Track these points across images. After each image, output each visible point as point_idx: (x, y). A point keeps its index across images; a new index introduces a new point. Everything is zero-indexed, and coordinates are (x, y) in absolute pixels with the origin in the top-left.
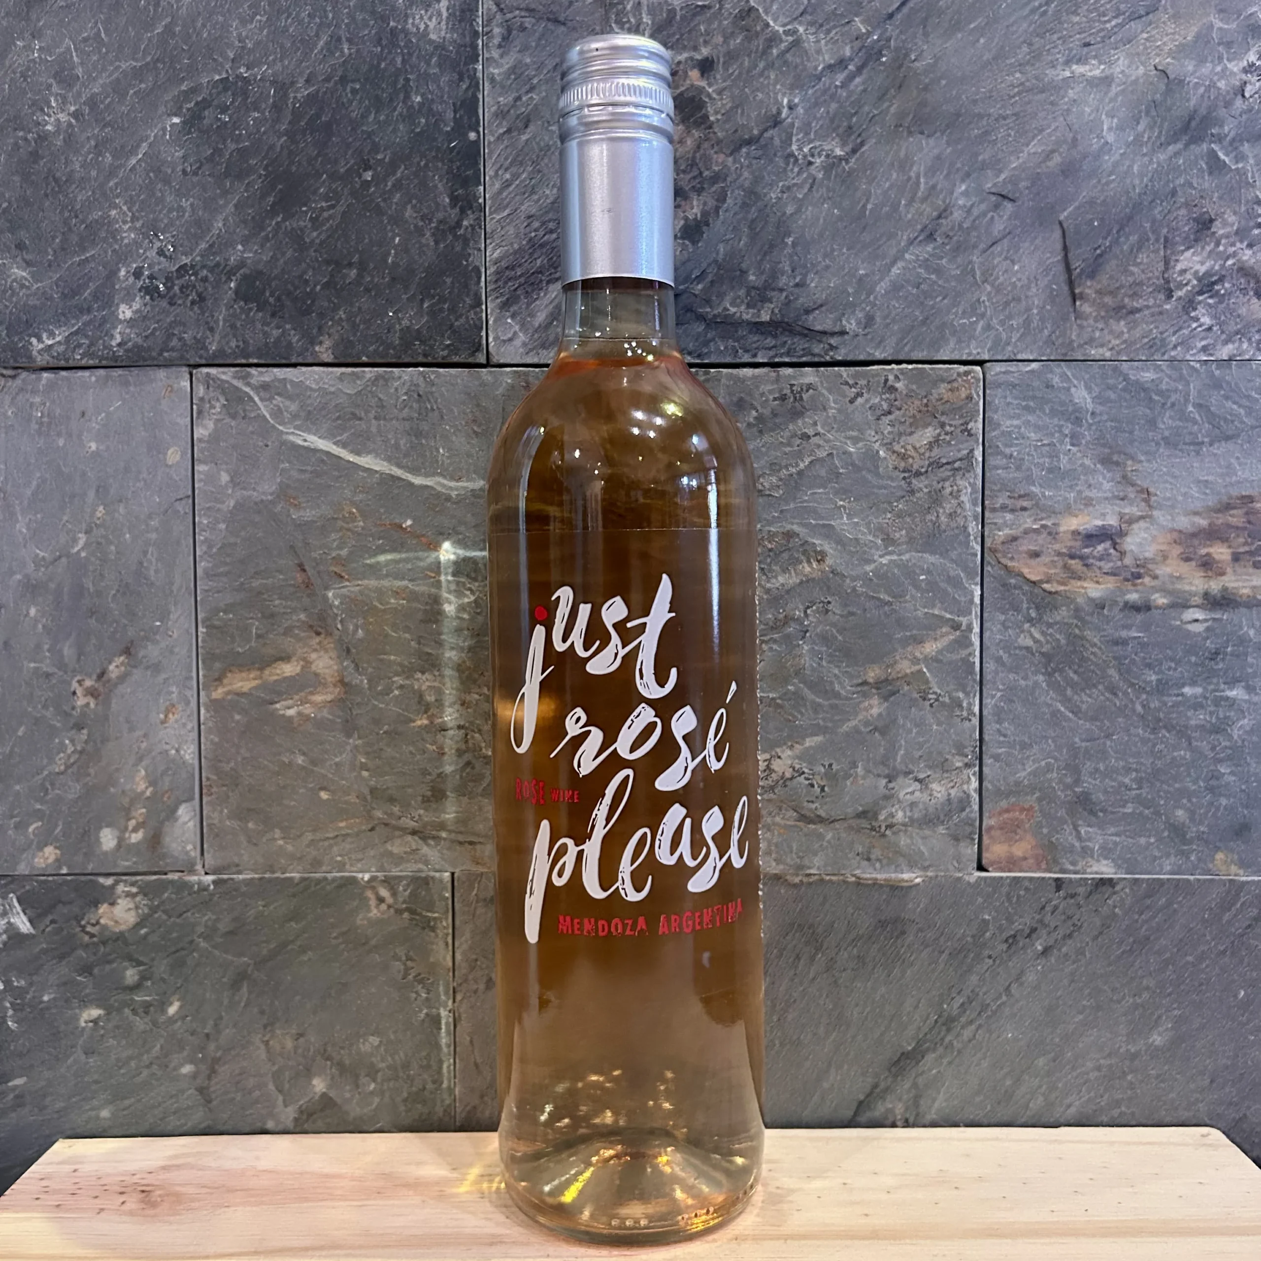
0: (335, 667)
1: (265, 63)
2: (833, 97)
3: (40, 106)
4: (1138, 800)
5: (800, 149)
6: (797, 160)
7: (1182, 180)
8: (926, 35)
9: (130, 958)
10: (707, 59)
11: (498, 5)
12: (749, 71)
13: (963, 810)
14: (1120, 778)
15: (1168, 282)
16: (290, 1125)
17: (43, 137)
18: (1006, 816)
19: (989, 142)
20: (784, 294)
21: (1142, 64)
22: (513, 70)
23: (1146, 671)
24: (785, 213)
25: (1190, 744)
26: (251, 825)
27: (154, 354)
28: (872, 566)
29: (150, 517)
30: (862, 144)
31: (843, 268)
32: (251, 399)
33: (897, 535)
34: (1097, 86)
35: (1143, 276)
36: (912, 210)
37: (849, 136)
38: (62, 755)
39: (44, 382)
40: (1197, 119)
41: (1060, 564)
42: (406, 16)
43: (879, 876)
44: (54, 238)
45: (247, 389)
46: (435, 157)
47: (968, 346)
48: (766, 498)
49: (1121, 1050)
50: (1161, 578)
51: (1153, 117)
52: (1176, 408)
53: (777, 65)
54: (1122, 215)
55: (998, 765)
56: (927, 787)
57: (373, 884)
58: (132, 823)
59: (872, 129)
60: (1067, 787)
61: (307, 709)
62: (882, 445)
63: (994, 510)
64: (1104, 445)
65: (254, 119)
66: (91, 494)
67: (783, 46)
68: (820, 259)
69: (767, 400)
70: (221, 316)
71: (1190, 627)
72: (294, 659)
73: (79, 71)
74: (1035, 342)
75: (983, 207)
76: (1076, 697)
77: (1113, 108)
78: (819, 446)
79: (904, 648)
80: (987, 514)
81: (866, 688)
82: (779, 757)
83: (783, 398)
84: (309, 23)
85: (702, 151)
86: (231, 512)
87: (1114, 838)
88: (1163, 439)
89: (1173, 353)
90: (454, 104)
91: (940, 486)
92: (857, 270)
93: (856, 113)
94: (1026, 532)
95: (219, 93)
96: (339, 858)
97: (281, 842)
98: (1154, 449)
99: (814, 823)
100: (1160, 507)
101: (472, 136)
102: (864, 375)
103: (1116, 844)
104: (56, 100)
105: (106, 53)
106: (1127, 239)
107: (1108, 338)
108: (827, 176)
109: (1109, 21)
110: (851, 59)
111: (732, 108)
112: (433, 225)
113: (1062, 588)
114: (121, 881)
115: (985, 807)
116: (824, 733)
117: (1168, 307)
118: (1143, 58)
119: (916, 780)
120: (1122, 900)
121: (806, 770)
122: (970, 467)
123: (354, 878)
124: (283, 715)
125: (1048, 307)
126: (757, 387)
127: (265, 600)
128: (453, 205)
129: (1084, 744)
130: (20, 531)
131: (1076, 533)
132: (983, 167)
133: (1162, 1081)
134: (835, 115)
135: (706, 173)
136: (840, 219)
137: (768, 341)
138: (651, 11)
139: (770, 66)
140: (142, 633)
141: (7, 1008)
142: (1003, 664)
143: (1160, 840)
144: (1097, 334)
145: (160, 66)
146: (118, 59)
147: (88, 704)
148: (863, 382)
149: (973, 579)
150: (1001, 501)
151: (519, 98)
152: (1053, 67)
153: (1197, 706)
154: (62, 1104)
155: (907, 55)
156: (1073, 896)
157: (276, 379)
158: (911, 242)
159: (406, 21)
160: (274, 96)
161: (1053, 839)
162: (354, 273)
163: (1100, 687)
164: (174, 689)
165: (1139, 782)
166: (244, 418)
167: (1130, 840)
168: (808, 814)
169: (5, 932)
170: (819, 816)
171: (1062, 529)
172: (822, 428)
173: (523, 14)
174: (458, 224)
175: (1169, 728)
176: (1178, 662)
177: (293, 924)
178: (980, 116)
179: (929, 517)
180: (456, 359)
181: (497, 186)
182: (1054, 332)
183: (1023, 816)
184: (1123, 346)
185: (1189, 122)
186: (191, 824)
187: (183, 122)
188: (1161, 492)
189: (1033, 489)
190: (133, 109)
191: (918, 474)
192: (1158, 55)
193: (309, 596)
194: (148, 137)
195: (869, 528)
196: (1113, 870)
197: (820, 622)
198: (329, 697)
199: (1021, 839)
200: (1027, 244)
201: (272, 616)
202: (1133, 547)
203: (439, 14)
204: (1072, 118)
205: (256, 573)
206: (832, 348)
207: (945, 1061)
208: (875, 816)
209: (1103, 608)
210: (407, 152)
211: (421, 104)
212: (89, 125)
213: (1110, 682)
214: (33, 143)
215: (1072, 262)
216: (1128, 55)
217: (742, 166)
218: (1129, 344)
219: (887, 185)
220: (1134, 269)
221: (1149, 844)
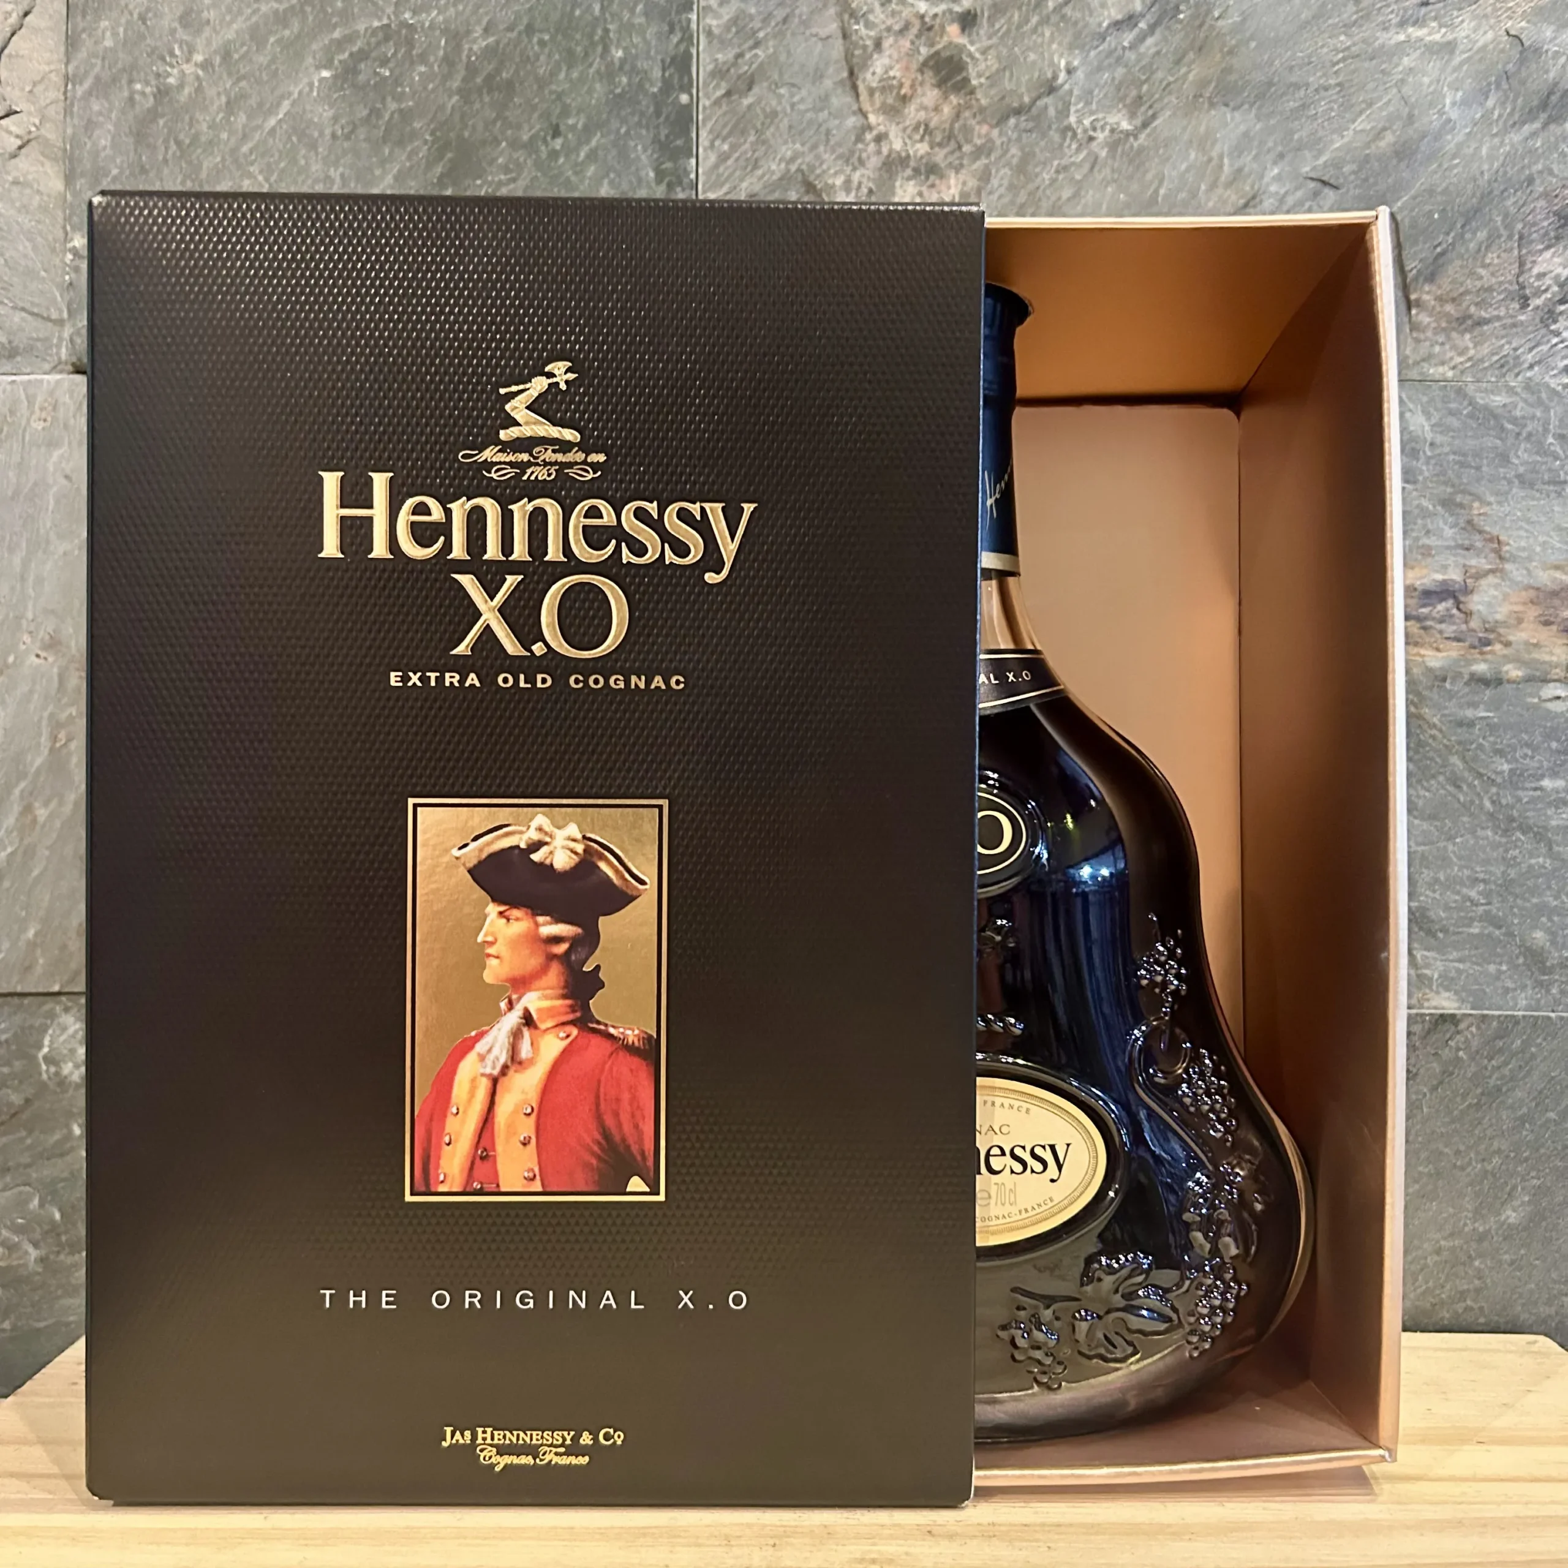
1: (436, 8)
3: (161, 55)
4: (1489, 919)
5: (1080, 122)
6: (1075, 134)
7: (1540, 167)
10: (969, 12)
12: (1019, 26)
14: (1465, 890)
15: (1523, 287)
17: (163, 93)
19: (1308, 117)
21: (1491, 27)
22: (734, 21)
23: (1497, 759)
24: (1059, 198)
25: (1550, 849)
30: (1154, 117)
34: (1438, 52)
35: (1494, 280)
36: (1215, 197)
37: (1141, 105)
40: (1558, 94)
46: (639, 124)
49: (1466, 1229)
50: (1515, 646)
51: (1505, 91)
52: (1533, 439)
53: (1054, 19)
54: (1469, 205)
59: (1166, 101)
64: (1445, 483)
65: (421, 74)
71: (1551, 706)
73: (212, 15)
75: (1299, 194)
77: (1457, 79)
85: (961, 122)
87: (1456, 965)
89: (1529, 374)
90: (663, 61)
93: (1146, 81)
95: (378, 44)
98: (1507, 488)
100: (1513, 559)
101: (684, 98)
103: (1458, 971)
104: (181, 47)
106: (1474, 233)
107: (1449, 355)
108: (1112, 154)
110: (1142, 15)
111: (998, 71)
117: (1522, 318)
118: (1492, 21)
120: (1467, 1040)
128: (659, 180)
129: (1421, 848)
131: (1411, 589)
132: (1300, 147)
133: (1520, 1269)
134: (1121, 83)
135: (967, 148)
136: (1127, 205)
139: (1045, 21)
143: (1514, 967)
144: (1437, 349)
145: (308, 9)
151: (740, 55)
152: (1386, 29)
153: (1559, 802)
155: (1209, 12)
160: (445, 48)
163: (1441, 778)
165: (1487, 894)
167: (1477, 968)
175: (1525, 829)
176: (1535, 749)
178: (1297, 86)
181: (713, 158)
184: (1469, 364)
185: (1548, 96)
187: (335, 77)
188: (1514, 542)
190: (273, 60)
192: (1511, 18)
194: (290, 94)
196: (1456, 1005)
202: (1480, 607)
204: (1406, 90)
209: (1444, 680)
210: (604, 116)
211: (623, 61)
212: (220, 78)
213: (1453, 772)
214: (152, 99)
215: (1406, 262)
216: (1475, 17)
217: (1009, 140)
218: (1476, 362)
219: (1183, 167)
220: (1482, 272)
221: (1500, 972)
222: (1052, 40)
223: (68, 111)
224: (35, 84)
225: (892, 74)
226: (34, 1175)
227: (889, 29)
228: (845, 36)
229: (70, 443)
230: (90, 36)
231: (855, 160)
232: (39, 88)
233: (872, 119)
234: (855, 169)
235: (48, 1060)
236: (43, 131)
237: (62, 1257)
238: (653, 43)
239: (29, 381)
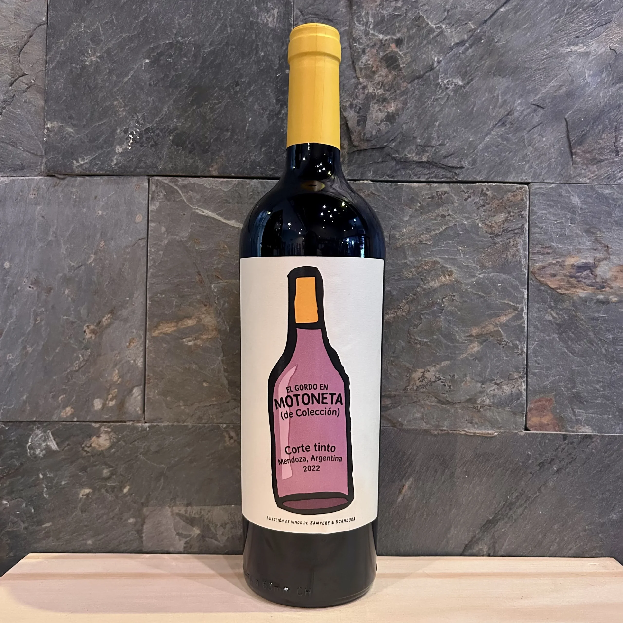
0: (213, 322)
1: (191, 36)
2: (458, 58)
3: (83, 53)
4: (603, 396)
5: (443, 82)
6: (441, 86)
8: (502, 31)
9: (106, 464)
10: (399, 39)
11: (301, 12)
12: (419, 45)
13: (519, 399)
14: (595, 386)
15: (616, 147)
16: (182, 550)
17: (84, 67)
18: (539, 403)
19: (532, 81)
20: (434, 149)
21: (604, 46)
23: (607, 333)
24: (435, 111)
26: (168, 399)
27: (132, 169)
28: (475, 279)
29: (126, 247)
30: (472, 80)
31: (462, 137)
32: (178, 192)
33: (487, 264)
34: (582, 56)
35: (605, 145)
36: (495, 111)
37: (466, 76)
38: (77, 362)
39: (78, 181)
41: (566, 280)
42: (258, 16)
43: (477, 431)
44: (87, 114)
45: (176, 187)
46: (269, 81)
47: (521, 176)
48: (424, 245)
49: (596, 522)
50: (614, 288)
51: (609, 71)
52: (621, 207)
53: (432, 42)
54: (595, 116)
55: (535, 378)
56: (501, 388)
57: (227, 429)
58: (111, 396)
59: (476, 74)
60: (569, 389)
61: (199, 342)
62: (480, 221)
63: (534, 253)
64: (586, 224)
65: (185, 61)
66: (98, 236)
67: (435, 34)
68: (451, 132)
69: (425, 198)
70: (165, 152)
72: (193, 317)
73: (103, 38)
74: (553, 174)
75: (529, 110)
76: (573, 346)
77: (590, 67)
78: (450, 221)
79: (490, 319)
80: (530, 255)
81: (472, 338)
82: (429, 371)
83: (433, 197)
84: (212, 18)
85: (396, 81)
86: (166, 246)
87: (592, 415)
88: (614, 221)
89: (619, 181)
90: (279, 57)
91: (508, 241)
92: (469, 138)
93: (469, 66)
94: (550, 264)
95: (168, 49)
96: (211, 416)
97: (183, 408)
98: (611, 226)
99: (445, 405)
100: (614, 254)
101: (287, 71)
102: (472, 188)
103: (592, 417)
104: (91, 51)
105: (116, 29)
106: (597, 127)
107: (588, 174)
108: (455, 94)
109: (587, 27)
110: (467, 41)
111: (410, 62)
112: (268, 113)
113: (567, 292)
114: (103, 425)
115: (529, 398)
116: (451, 360)
117: (617, 159)
118: (604, 44)
119: (496, 384)
120: (596, 446)
121: (442, 378)
122: (522, 233)
123: (219, 426)
124: (187, 345)
125: (559, 158)
126: (420, 192)
127: (181, 289)
128: (277, 103)
129: (577, 368)
130: (63, 253)
131: (573, 265)
132: (529, 92)
133: (617, 538)
134: (459, 66)
135: (398, 92)
136: (461, 114)
137: (426, 170)
138: (373, 16)
139: (429, 43)
140: (120, 303)
141: (44, 488)
142: (538, 329)
143: (615, 416)
144: (583, 171)
145: (141, 36)
146: (121, 33)
147: (91, 337)
148: (472, 191)
149: (524, 286)
150: (537, 249)
152: (562, 47)
154: (68, 537)
155: (493, 39)
156: (572, 443)
157: (190, 183)
158: (494, 126)
159: (258, 19)
160: (194, 51)
161: (562, 415)
162: (230, 133)
163: (585, 341)
164: (134, 331)
165: (604, 387)
166: (174, 201)
167: (599, 416)
168: (442, 399)
169: (45, 449)
170: (447, 401)
171: (566, 263)
172: (451, 212)
173: (313, 16)
174: (280, 112)
175: (619, 361)
177: (187, 448)
178: (527, 68)
179: (503, 256)
180: (277, 175)
182: (562, 170)
183: (547, 404)
184: (595, 177)
186: (139, 398)
187: (151, 62)
188: (613, 247)
189: (553, 244)
190: (127, 56)
191: (497, 235)
192: (611, 43)
193: (201, 287)
194: (134, 68)
195: (474, 261)
196: (591, 431)
197: (449, 305)
198: (210, 337)
199: (546, 415)
200: (549, 129)
201: (183, 296)
202: (600, 273)
203: (274, 15)
204: (571, 70)
205: (177, 275)
206: (456, 174)
207: (508, 525)
208: (476, 400)
209: (586, 302)
210: (256, 78)
211: (264, 56)
212: (106, 62)
213: (590, 338)
214: (79, 70)
215: (571, 137)
216: (597, 42)
217: (415, 89)
218: (598, 177)
219: (483, 99)
220: (601, 141)
221: (609, 418)
222: (432, 50)
223: (46, 74)
224: (34, 64)
225: (369, 62)
226: (23, 494)
227: (368, 45)
228: (351, 48)
229: (44, 204)
230: (56, 45)
231: (354, 96)
232: (35, 66)
233: (361, 80)
234: (354, 100)
235: (31, 448)
236: (36, 82)
237: (34, 527)
238: (276, 50)
239: (29, 179)
